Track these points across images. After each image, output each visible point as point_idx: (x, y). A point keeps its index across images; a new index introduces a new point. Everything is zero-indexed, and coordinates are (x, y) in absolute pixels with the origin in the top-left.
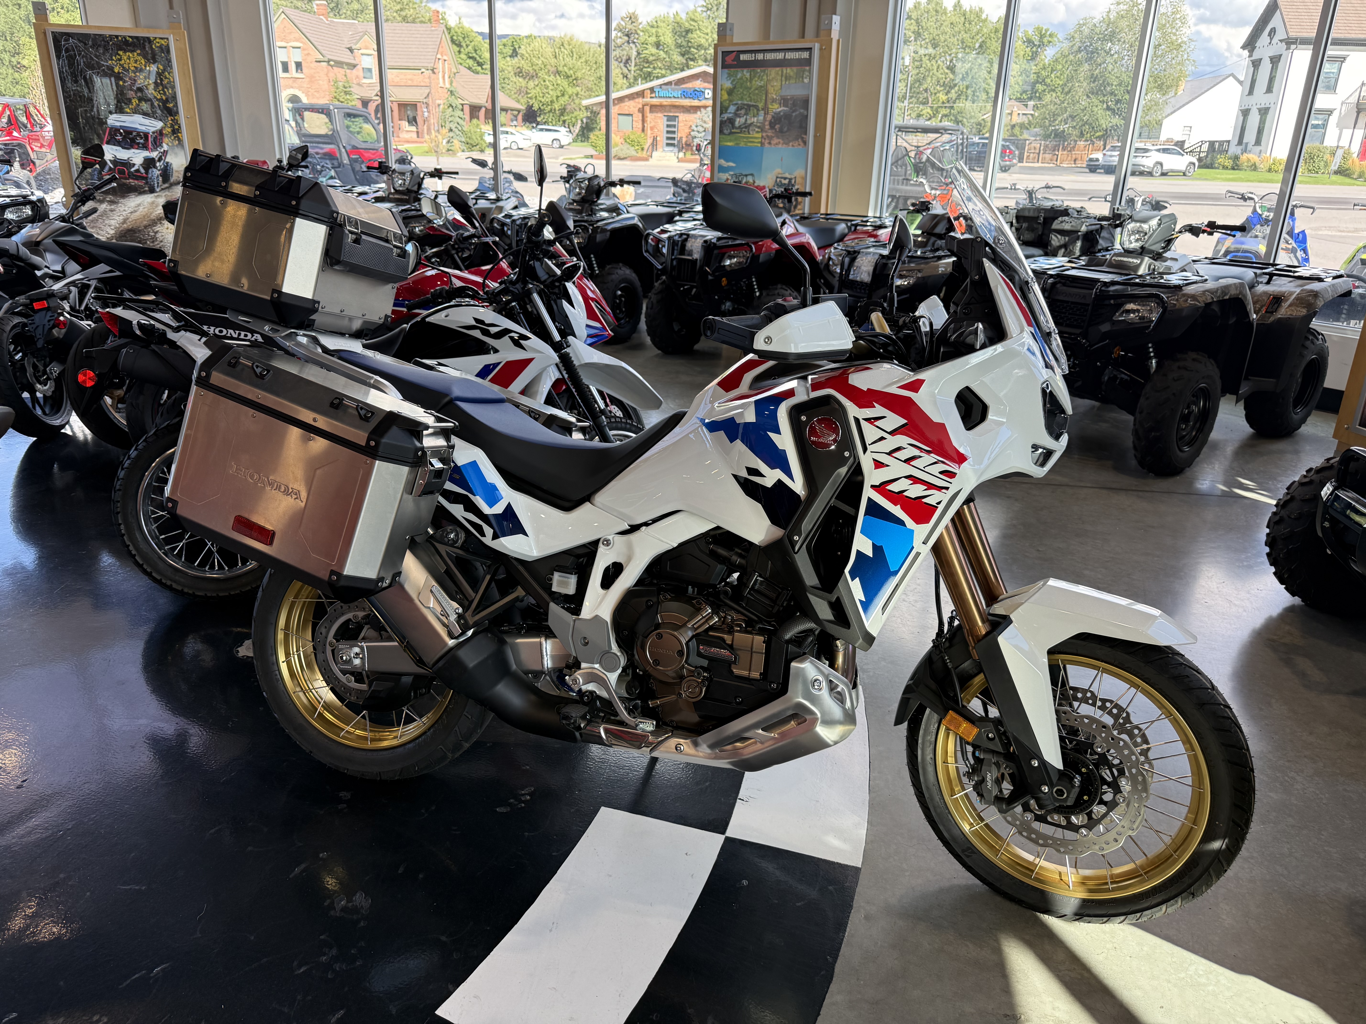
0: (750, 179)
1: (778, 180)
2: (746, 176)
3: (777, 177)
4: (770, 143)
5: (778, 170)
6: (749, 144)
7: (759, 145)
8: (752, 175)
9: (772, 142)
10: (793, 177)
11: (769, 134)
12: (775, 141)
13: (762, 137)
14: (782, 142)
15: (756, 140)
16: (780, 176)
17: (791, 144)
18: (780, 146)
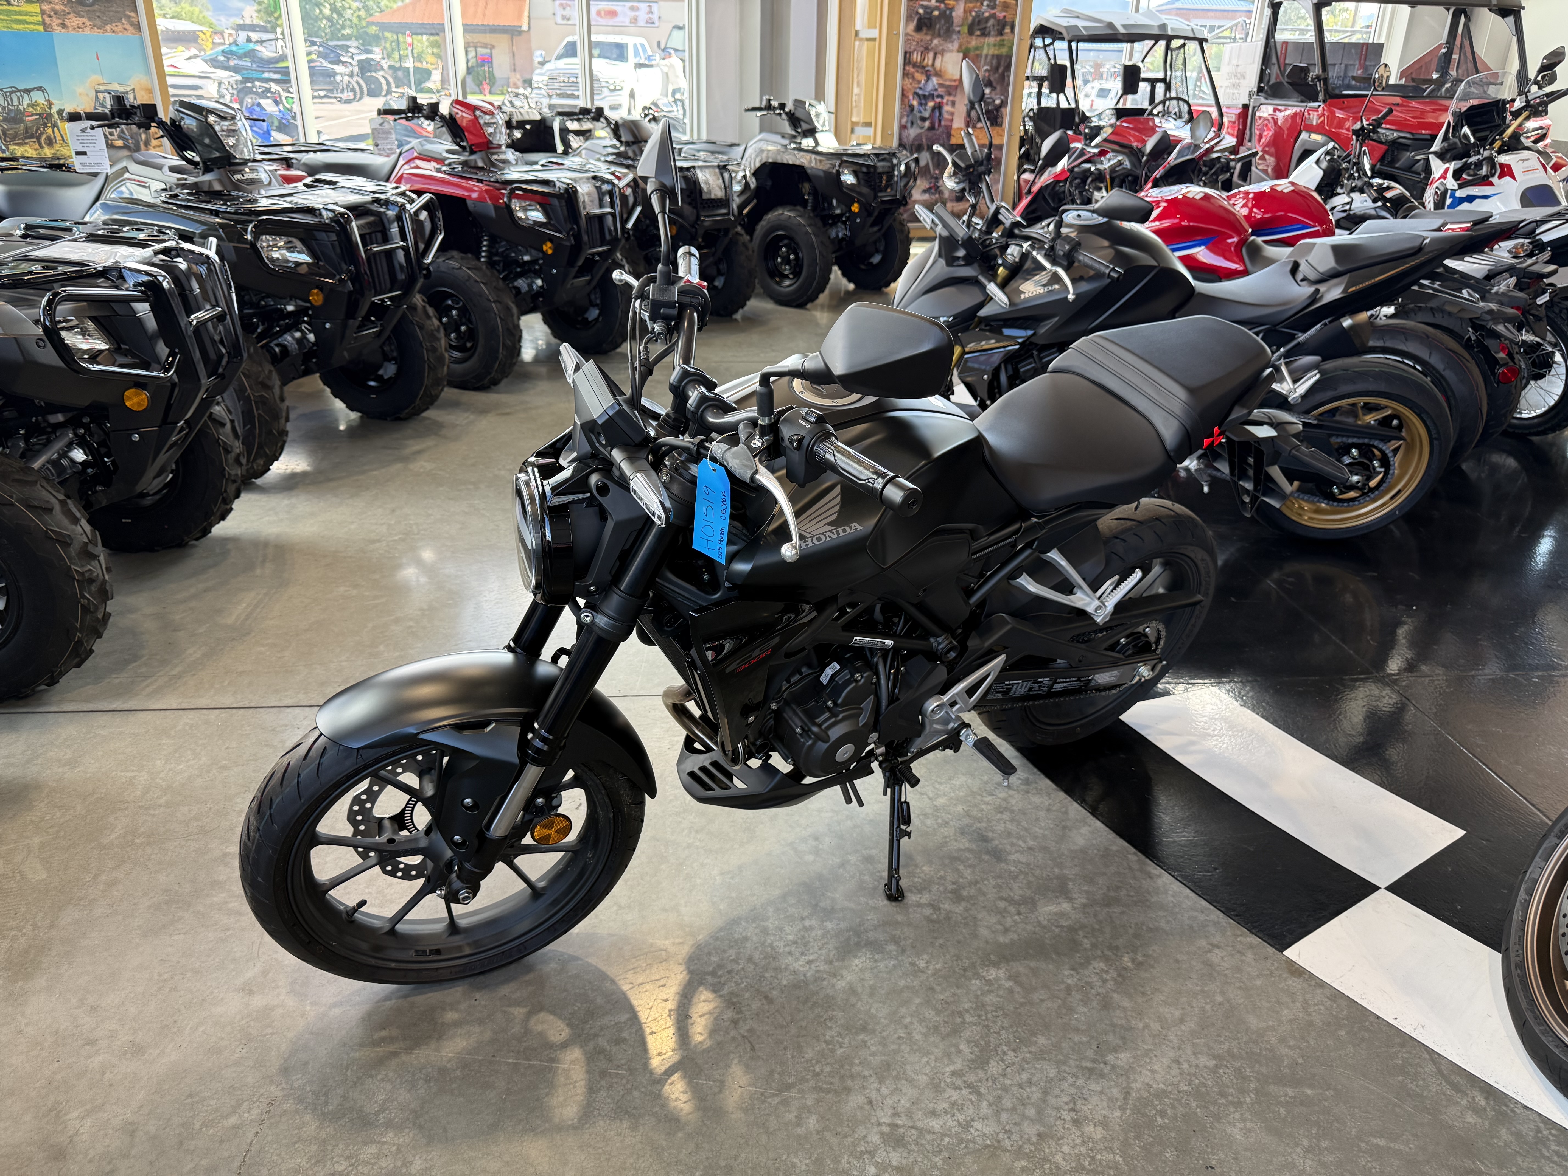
0: (39, 98)
1: (101, 96)
2: (28, 91)
3: (97, 92)
4: (63, 25)
5: (95, 78)
6: (15, 26)
7: (41, 28)
8: (40, 89)
9: (67, 22)
10: (128, 89)
11: (57, 7)
12: (73, 21)
13: (43, 12)
14: (88, 23)
15: (31, 19)
16: (102, 88)
17: (108, 27)
18: (87, 31)
